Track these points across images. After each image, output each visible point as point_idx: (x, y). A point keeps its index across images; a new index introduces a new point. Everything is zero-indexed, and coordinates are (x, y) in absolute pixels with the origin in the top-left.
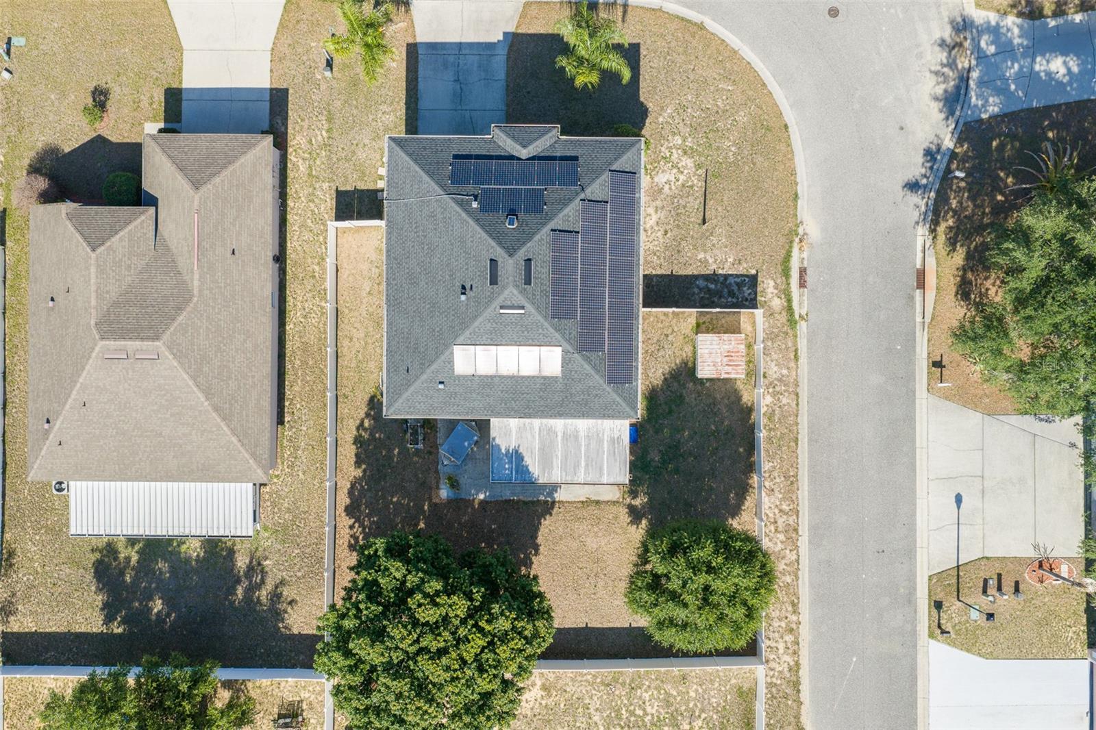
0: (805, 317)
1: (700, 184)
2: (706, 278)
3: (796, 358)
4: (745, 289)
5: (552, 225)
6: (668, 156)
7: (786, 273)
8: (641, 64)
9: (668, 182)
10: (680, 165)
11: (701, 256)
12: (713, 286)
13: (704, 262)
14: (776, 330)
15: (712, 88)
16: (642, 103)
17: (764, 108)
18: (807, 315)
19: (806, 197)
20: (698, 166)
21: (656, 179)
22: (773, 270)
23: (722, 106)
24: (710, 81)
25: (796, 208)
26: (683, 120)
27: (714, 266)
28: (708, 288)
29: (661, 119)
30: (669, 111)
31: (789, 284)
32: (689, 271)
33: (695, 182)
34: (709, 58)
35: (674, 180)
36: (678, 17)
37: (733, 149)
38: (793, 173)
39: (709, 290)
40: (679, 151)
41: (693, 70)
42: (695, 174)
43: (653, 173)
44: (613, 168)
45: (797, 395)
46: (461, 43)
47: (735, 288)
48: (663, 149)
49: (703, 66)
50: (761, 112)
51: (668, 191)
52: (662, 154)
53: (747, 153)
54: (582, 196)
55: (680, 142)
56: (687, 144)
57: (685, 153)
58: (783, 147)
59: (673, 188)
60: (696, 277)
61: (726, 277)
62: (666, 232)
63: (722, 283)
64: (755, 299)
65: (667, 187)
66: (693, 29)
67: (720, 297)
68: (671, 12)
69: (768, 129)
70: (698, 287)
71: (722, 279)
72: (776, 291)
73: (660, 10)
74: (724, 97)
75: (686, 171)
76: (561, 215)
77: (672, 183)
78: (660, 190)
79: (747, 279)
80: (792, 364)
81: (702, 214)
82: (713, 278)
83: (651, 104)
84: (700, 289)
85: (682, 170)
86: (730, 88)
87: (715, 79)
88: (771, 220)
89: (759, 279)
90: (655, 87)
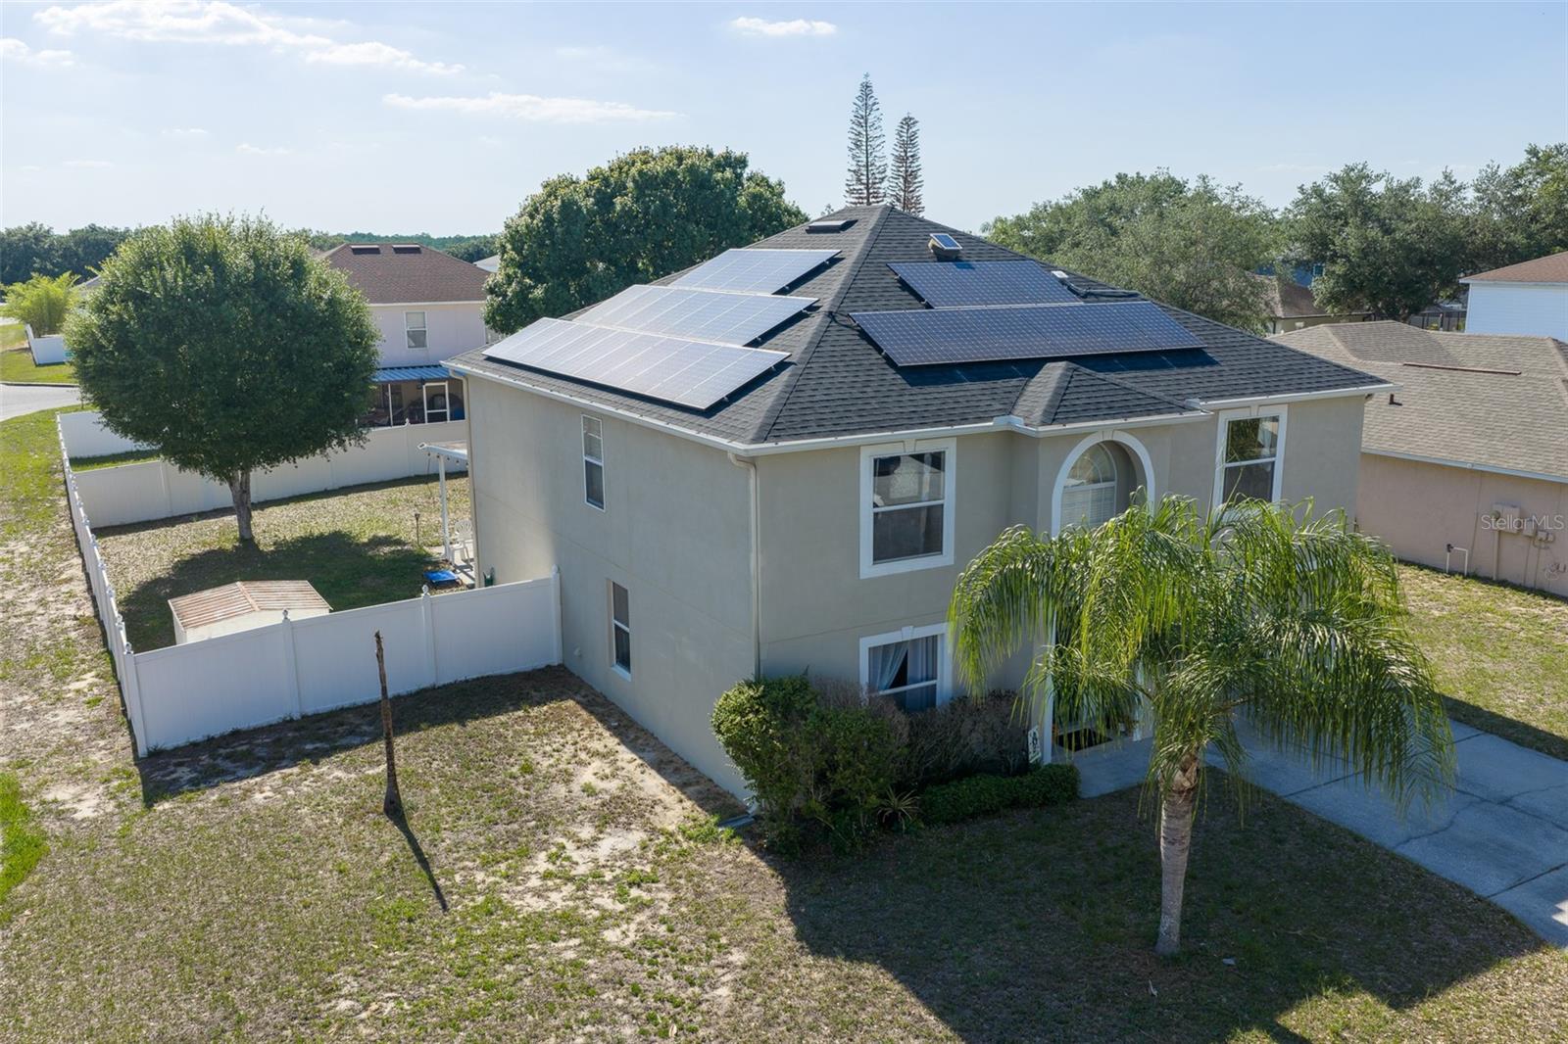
1: (459, 875)
2: (336, 750)
4: (189, 777)
6: (632, 890)
9: (589, 844)
10: (569, 888)
11: (378, 770)
12: (310, 746)
13: (361, 766)
14: (55, 760)
20: (490, 909)
21: (637, 835)
22: (83, 833)
26: (636, 992)
27: (321, 770)
28: (328, 740)
29: (738, 957)
30: (722, 991)
32: (406, 741)
33: (479, 876)
35: (569, 853)
39: (322, 739)
40: (594, 915)
42: (490, 889)
43: (661, 840)
47: (226, 765)
48: (665, 895)
51: (573, 829)
52: (660, 885)
53: (267, 1018)
55: (610, 935)
56: (575, 942)
57: (565, 918)
59: (560, 840)
61: (267, 770)
62: (527, 769)
63: (282, 758)
64: (146, 774)
65: (587, 833)
67: (278, 740)
70: (361, 734)
71: (284, 763)
72: (65, 807)
75: (535, 883)
77: (571, 846)
78: (606, 822)
79: (185, 787)
81: (415, 829)
82: (319, 754)
84: (352, 733)
85: (551, 882)
89: (136, 804)
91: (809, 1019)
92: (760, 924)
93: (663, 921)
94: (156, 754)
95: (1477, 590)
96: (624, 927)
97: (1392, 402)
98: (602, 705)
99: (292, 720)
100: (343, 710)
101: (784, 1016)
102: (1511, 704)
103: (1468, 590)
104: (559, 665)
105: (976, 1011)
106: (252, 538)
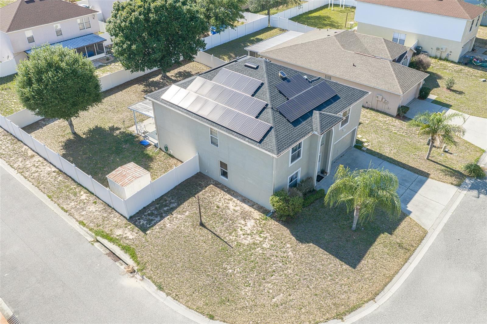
0: (92, 243)
1: (227, 238)
2: (173, 209)
3: (81, 223)
4: (145, 222)
5: (266, 85)
6: (261, 234)
7: (126, 249)
8: (338, 260)
9: (245, 225)
10: (249, 236)
11: (187, 213)
12: (165, 209)
13: (182, 213)
14: (106, 223)
15: (284, 288)
16: (308, 243)
17: (239, 312)
18: (93, 244)
19: (154, 294)
20: (239, 245)
21: (253, 221)
22: (137, 242)
23: (266, 285)
24: (291, 291)
25: (153, 282)
26: (277, 257)
27: (174, 215)
28: (168, 206)
29: (288, 245)
30: (290, 253)
31: (119, 246)
32: (186, 204)
33: (231, 237)
34: (309, 303)
35: (243, 228)
36: (359, 306)
37: (230, 271)
38: (176, 298)
39: (166, 206)
40: (258, 242)
41: (308, 287)
42: (236, 240)
43: (258, 221)
44: (273, 130)
45: (66, 211)
46: (416, 192)
47: (151, 218)
48: (268, 234)
49: (306, 294)
50: (239, 306)
51: (240, 222)
52: (265, 232)
53: (219, 277)
54: (269, 106)
55: (264, 246)
56: (259, 248)
57: (254, 244)
58: (201, 303)
59: (239, 225)
60: (179, 205)
61: (162, 218)
62: (218, 207)
63: (162, 213)
64: (134, 224)
65: (243, 222)
66: (342, 309)
67: (156, 208)
68: (366, 305)
69: (222, 302)
70: (173, 203)
71: (164, 215)
72: (124, 236)
73: (373, 299)
74: (271, 291)
75: (242, 237)
76: (268, 92)
77: (242, 226)
78: (244, 219)
79: (148, 226)
80: (82, 219)
81: (209, 228)
82: (170, 211)
83: (304, 246)
84: (171, 203)
85: (245, 236)
86: (274, 300)
87: (290, 295)
88: (165, 261)
89: (141, 233)
90: (313, 256)
91: (307, 256)
92: (288, 237)
93: (271, 241)
94: (131, 217)
95: (373, 113)
96: (265, 243)
97: (354, 65)
98: (219, 184)
99: (153, 202)
100: (162, 196)
101: (303, 256)
102: (387, 152)
103: (371, 113)
104: (200, 172)
105: (331, 248)
106: (75, 132)
